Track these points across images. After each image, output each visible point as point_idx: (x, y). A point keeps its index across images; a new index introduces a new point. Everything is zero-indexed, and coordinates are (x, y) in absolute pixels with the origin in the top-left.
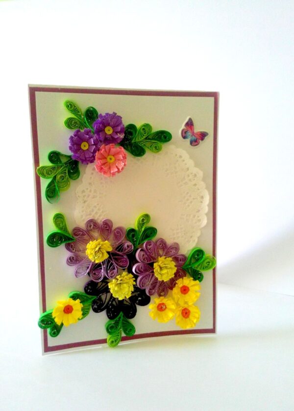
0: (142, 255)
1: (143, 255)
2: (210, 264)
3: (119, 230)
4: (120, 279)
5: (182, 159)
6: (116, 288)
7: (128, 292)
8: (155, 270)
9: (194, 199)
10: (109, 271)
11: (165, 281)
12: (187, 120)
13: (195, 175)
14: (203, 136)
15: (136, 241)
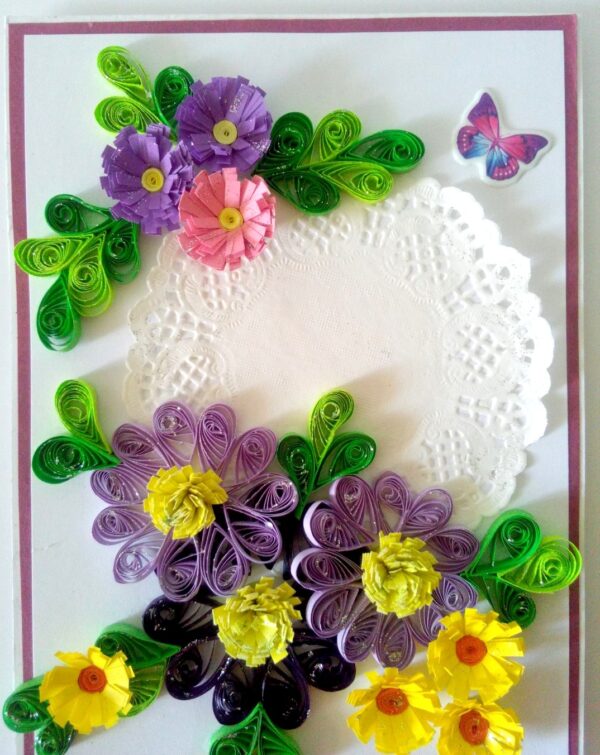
0: (322, 525)
1: (329, 523)
2: (561, 569)
3: (256, 440)
4: (250, 597)
5: (460, 221)
6: (235, 629)
7: (276, 643)
8: (364, 578)
9: (500, 349)
10: (215, 569)
11: (400, 616)
12: (475, 99)
13: (505, 273)
14: (529, 147)
15: (307, 477)
